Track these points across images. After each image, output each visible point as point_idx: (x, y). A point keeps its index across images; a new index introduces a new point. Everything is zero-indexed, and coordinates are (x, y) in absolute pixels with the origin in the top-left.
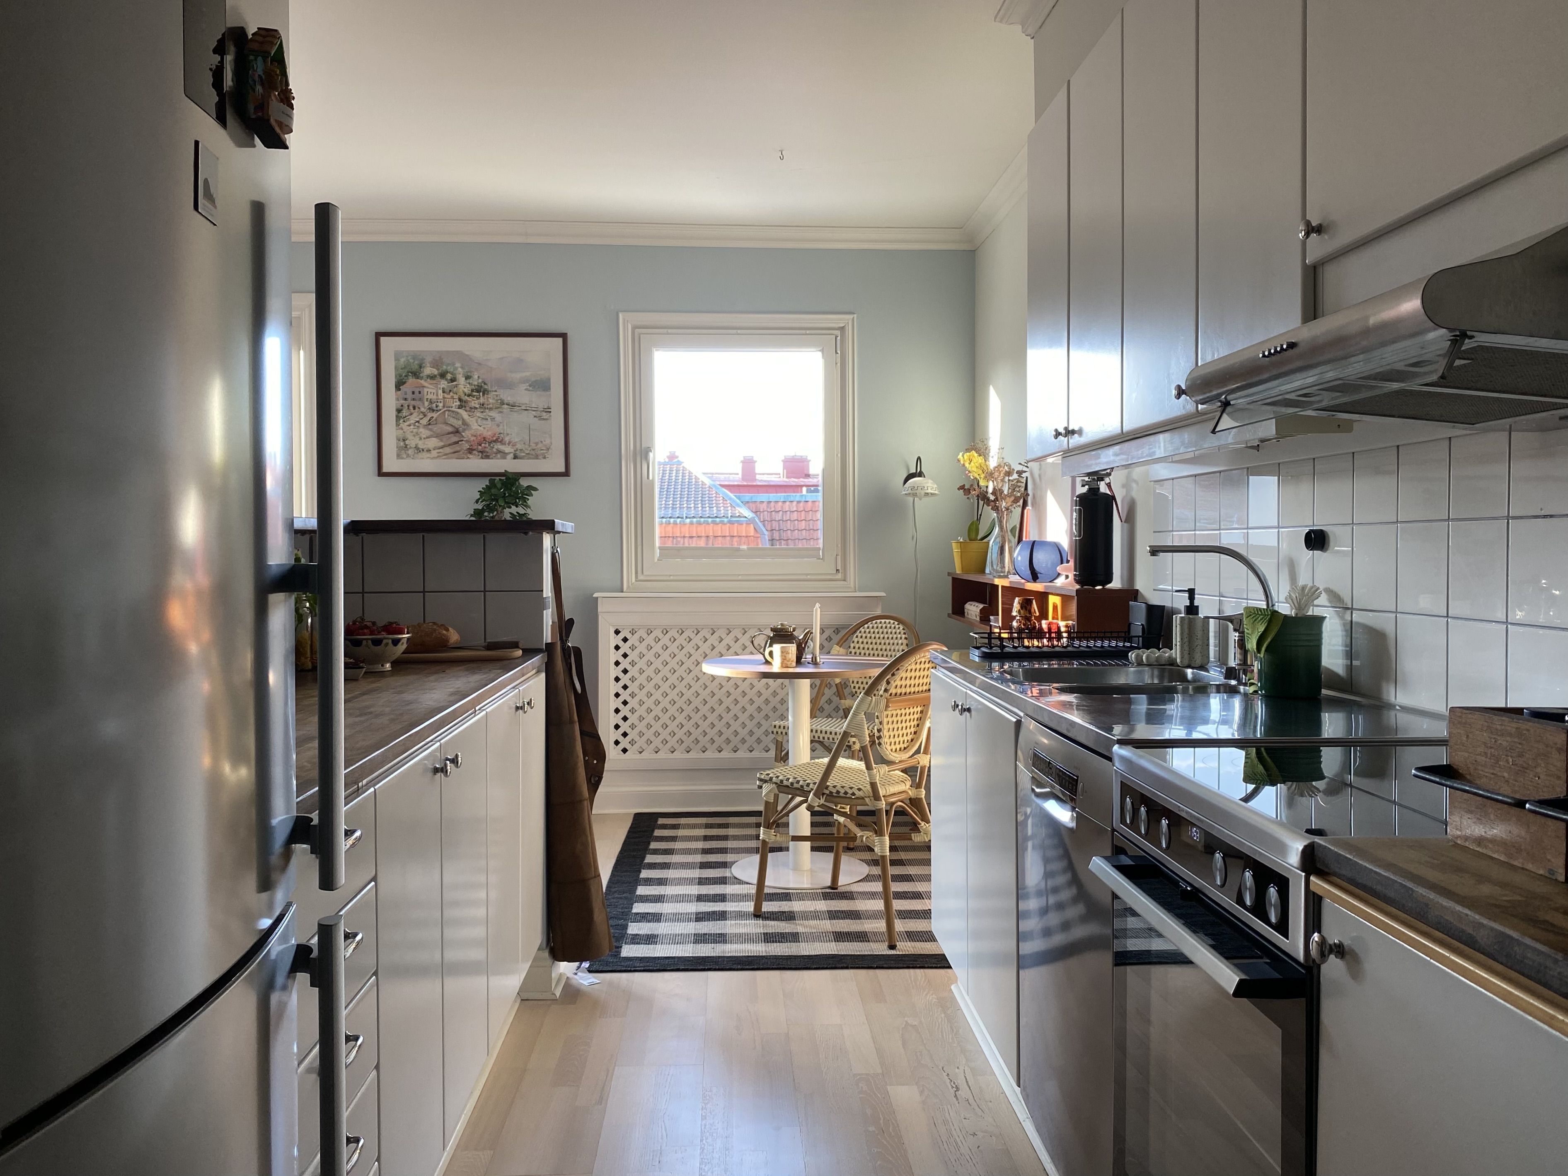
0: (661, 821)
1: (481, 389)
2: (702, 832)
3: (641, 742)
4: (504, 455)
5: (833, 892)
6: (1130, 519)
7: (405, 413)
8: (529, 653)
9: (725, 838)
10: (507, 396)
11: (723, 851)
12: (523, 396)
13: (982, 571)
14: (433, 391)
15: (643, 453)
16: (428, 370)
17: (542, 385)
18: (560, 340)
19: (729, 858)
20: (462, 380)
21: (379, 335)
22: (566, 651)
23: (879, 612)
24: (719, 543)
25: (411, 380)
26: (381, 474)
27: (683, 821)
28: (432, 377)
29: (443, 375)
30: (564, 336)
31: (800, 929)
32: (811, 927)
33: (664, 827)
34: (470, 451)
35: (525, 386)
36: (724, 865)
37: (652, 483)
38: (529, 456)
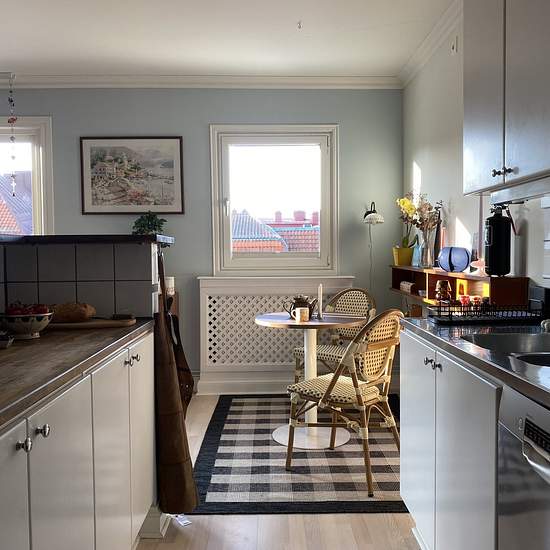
0: (234, 400)
1: (136, 167)
2: (255, 408)
3: (223, 357)
4: (149, 203)
5: (331, 452)
6: (523, 233)
7: (96, 180)
8: (141, 320)
9: (269, 412)
10: (150, 171)
11: (267, 421)
12: (159, 171)
13: (410, 264)
14: (110, 168)
15: (223, 201)
16: (108, 157)
17: (169, 165)
18: (178, 140)
19: (271, 426)
20: (126, 162)
21: (82, 139)
22: (167, 318)
23: (351, 287)
24: (265, 250)
25: (99, 163)
26: (83, 213)
27: (246, 400)
28: (110, 161)
29: (116, 160)
30: (180, 138)
31: (314, 481)
32: (319, 478)
33: (235, 404)
34: (131, 201)
35: (160, 166)
36: (268, 431)
37: (228, 218)
38: (162, 203)
